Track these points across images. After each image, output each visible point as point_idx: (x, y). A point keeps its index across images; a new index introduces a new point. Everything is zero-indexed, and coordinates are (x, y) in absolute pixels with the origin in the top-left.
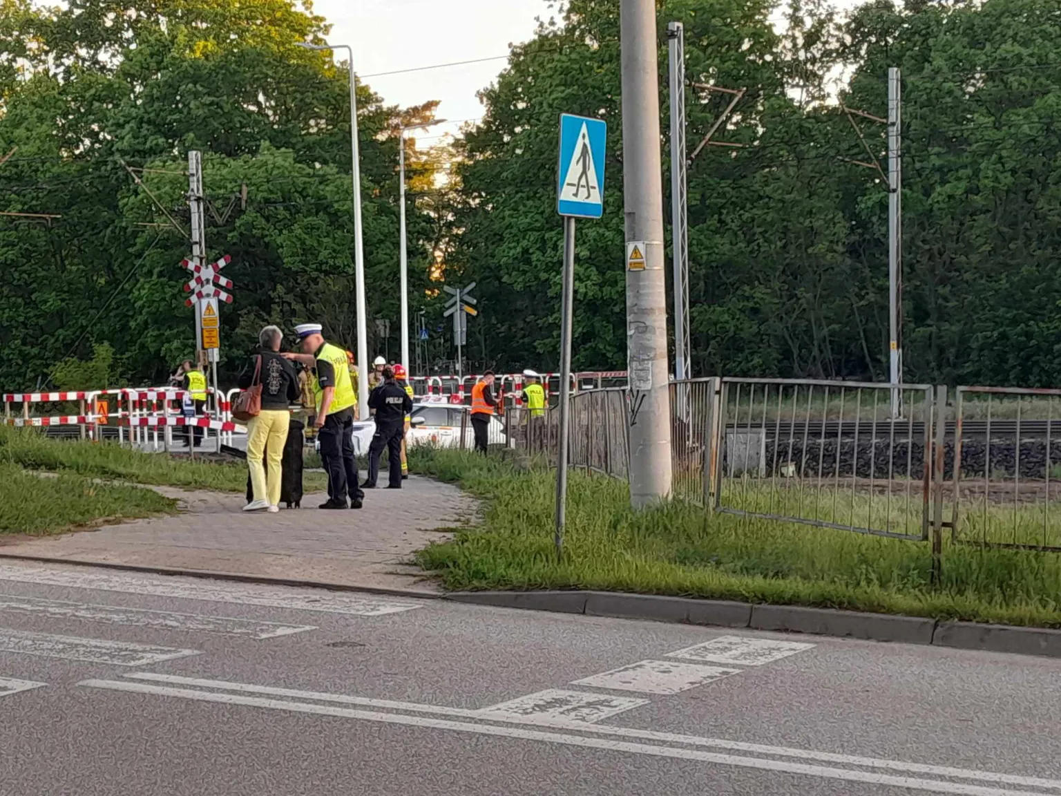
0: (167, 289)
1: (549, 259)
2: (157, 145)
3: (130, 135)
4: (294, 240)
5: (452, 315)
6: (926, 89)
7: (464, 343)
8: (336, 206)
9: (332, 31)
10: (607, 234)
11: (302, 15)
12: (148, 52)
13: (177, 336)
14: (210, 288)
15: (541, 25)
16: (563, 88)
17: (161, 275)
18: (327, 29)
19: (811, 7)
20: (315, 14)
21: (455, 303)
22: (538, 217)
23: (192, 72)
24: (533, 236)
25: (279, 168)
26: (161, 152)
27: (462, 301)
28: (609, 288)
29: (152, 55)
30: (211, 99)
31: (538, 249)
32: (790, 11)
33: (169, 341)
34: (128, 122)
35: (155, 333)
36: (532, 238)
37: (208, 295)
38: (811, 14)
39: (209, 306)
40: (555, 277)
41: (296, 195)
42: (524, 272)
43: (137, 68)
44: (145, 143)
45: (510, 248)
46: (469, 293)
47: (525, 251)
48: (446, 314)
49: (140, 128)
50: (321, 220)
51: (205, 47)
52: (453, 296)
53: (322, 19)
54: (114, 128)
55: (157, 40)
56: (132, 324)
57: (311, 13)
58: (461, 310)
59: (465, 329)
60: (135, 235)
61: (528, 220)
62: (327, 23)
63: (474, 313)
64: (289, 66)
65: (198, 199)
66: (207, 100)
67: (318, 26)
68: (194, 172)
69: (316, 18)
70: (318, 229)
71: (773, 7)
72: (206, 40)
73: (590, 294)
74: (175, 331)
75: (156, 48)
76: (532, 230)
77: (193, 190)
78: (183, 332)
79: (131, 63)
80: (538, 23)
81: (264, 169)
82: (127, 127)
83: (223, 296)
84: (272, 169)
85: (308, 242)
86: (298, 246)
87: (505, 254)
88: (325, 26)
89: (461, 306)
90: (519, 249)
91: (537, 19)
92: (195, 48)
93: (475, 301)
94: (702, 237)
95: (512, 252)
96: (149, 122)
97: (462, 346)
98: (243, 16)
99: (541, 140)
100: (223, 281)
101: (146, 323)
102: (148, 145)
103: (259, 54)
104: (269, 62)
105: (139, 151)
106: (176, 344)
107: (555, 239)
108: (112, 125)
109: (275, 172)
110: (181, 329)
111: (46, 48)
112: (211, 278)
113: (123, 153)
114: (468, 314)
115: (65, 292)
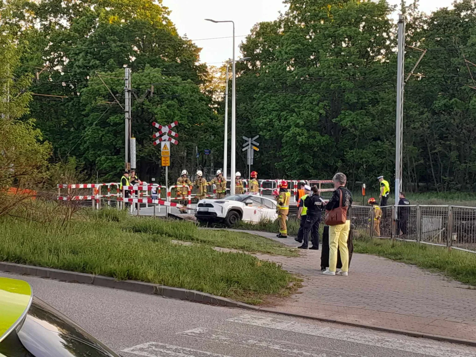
0: (100, 132)
1: (283, 125)
2: (95, 64)
3: (82, 59)
4: (163, 111)
5: (247, 150)
6: (469, 52)
7: (252, 164)
8: (183, 96)
9: (171, 14)
10: (313, 114)
11: (158, 6)
12: (87, 20)
13: (103, 154)
14: (166, 137)
15: (281, 15)
16: (293, 45)
17: (96, 125)
18: (168, 13)
19: (410, 11)
20: (164, 6)
21: (248, 145)
22: (277, 105)
23: (111, 30)
24: (275, 113)
25: (155, 77)
26: (97, 67)
27: (252, 144)
28: (312, 139)
29: (88, 22)
30: (121, 43)
31: (277, 120)
32: (401, 13)
33: (99, 156)
34: (81, 52)
35: (93, 152)
36: (274, 115)
37: (165, 140)
38: (410, 14)
39: (165, 146)
40: (287, 133)
41: (163, 90)
42: (270, 130)
43: (81, 27)
44: (89, 63)
45: (263, 119)
46: (255, 141)
47: (271, 120)
48: (244, 150)
49: (86, 55)
50: (174, 102)
51: (114, 19)
52: (246, 141)
53: (167, 8)
54: (73, 55)
55: (91, 15)
56: (82, 148)
57: (162, 5)
58: (251, 148)
59: (252, 157)
60: (85, 105)
61: (272, 106)
62: (169, 10)
63: (258, 150)
64: (157, 29)
65: (129, 91)
66: (119, 43)
67: (165, 11)
68: (127, 78)
69: (164, 8)
70: (174, 106)
71: (391, 11)
72: (114, 16)
73: (304, 142)
74: (102, 152)
75: (90, 18)
76: (275, 111)
77: (126, 87)
78: (106, 152)
79: (78, 25)
80: (280, 14)
81: (148, 77)
82: (81, 55)
83: (173, 141)
84: (153, 77)
85: (169, 112)
86: (164, 114)
87: (261, 121)
88: (168, 11)
89: (251, 146)
90: (268, 120)
91: (279, 12)
92: (109, 19)
93: (258, 144)
94: (358, 117)
95: (264, 121)
96: (90, 53)
97: (251, 165)
98: (131, 5)
99: (279, 69)
100: (173, 134)
101: (88, 147)
102: (91, 64)
103: (144, 23)
104: (149, 27)
105: (86, 67)
106: (103, 157)
107: (285, 115)
108: (73, 54)
109: (154, 79)
110: (106, 151)
111: (35, 16)
112: (167, 132)
113: (79, 67)
114: (254, 150)
115: (48, 131)
